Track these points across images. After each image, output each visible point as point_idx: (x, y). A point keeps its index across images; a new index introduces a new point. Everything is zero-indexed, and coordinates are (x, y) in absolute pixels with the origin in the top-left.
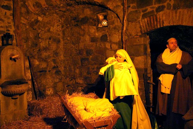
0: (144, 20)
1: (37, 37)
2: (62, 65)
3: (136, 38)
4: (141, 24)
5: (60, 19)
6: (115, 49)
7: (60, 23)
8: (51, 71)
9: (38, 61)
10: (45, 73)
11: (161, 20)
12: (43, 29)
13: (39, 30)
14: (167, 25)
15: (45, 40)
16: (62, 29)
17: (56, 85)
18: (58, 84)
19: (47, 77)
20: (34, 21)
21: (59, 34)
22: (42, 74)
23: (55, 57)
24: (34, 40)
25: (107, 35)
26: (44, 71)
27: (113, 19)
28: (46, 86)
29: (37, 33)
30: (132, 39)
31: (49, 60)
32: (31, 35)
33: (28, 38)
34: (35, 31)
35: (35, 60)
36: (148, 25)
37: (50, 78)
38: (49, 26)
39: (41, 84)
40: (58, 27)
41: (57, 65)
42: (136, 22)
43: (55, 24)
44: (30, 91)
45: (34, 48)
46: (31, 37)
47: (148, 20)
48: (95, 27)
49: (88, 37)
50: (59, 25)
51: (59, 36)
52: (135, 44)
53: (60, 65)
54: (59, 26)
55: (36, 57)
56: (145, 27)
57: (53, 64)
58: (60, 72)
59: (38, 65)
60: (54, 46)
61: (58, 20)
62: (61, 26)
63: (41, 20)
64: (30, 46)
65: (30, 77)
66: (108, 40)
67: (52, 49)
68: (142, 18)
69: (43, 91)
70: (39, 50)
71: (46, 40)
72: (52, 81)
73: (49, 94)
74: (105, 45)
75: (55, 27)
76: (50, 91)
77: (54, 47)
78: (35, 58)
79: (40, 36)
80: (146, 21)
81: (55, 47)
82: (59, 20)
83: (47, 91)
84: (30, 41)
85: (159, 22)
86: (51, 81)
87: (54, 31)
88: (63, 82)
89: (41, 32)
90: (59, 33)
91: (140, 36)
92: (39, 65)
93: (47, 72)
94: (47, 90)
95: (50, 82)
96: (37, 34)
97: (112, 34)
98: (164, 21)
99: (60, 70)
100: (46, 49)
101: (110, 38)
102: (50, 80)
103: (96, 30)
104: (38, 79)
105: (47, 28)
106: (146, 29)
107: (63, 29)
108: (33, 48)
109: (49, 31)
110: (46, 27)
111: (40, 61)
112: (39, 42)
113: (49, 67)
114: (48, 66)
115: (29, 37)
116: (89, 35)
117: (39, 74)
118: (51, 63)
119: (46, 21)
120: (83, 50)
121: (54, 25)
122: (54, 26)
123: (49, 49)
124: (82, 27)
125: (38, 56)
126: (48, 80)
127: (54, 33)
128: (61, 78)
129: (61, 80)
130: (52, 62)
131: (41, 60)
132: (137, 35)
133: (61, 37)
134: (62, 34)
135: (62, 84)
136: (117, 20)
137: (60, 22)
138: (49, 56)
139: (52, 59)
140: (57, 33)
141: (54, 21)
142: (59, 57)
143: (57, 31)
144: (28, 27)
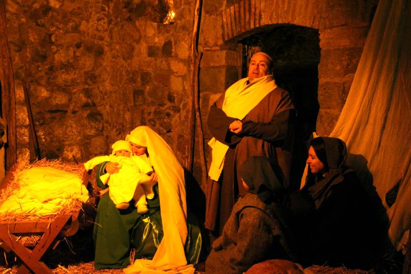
0: (228, 10)
1: (47, 41)
2: (105, 102)
3: (215, 51)
4: (225, 20)
5: (104, 6)
6: (182, 73)
7: (103, 14)
8: (77, 111)
9: (47, 90)
10: (64, 115)
11: (257, 11)
12: (61, 26)
13: (52, 28)
14: (267, 23)
15: (64, 48)
16: (108, 27)
17: (89, 141)
18: (92, 139)
19: (69, 124)
20: (40, 7)
21: (101, 36)
22: (57, 117)
23: (89, 85)
24: (39, 48)
25: (172, 42)
26: (61, 111)
27: (183, 7)
28: (63, 141)
29: (46, 34)
30: (209, 53)
31: (74, 89)
32: (32, 37)
33: (23, 43)
34: (42, 28)
35: (39, 88)
36: (235, 22)
37: (74, 125)
38: (75, 19)
39: (52, 136)
40: (101, 23)
41: (92, 102)
42: (217, 15)
43: (92, 16)
44: (24, 148)
45: (39, 63)
46: (33, 40)
47: (236, 10)
48: (155, 24)
49: (145, 45)
50: (103, 19)
51: (102, 42)
52: (212, 64)
53: (100, 102)
54: (103, 21)
55: (43, 82)
56: (229, 26)
57: (83, 99)
58: (101, 115)
59: (47, 99)
60: (87, 62)
61: (100, 7)
62: (106, 20)
63: (57, 6)
64: (28, 60)
65: (25, 120)
66: (173, 54)
67: (83, 68)
68: (226, 6)
69: (58, 150)
70: (51, 69)
71: (68, 48)
72: (80, 133)
73: (70, 158)
74: (169, 65)
75: (93, 23)
76: (74, 152)
77: (88, 64)
78: (39, 84)
79: (53, 40)
80: (233, 13)
81: (91, 64)
82: (102, 7)
83: (66, 152)
84: (28, 50)
85: (253, 15)
86: (77, 132)
87: (89, 31)
88: (107, 137)
89: (56, 32)
90: (101, 34)
91: (222, 48)
92: (50, 97)
93: (69, 113)
94: (67, 150)
95: (73, 134)
96: (47, 37)
97: (180, 41)
98: (262, 14)
99: (99, 111)
100: (67, 67)
101: (175, 49)
102: (74, 130)
103: (157, 31)
104: (47, 126)
105: (71, 24)
106: (232, 30)
107: (110, 27)
108: (37, 64)
109: (76, 29)
110: (70, 22)
111: (52, 91)
112: (51, 51)
113: (73, 104)
114: (72, 101)
115: (26, 42)
116: (146, 42)
117: (48, 116)
118: (79, 97)
119: (70, 9)
120: (137, 72)
121: (90, 17)
122: (90, 20)
123: (75, 67)
124: (137, 23)
125: (48, 79)
126: (69, 129)
127: (88, 34)
128: (100, 128)
129: (101, 131)
130: (81, 95)
131: (55, 88)
132: (217, 46)
133: (106, 43)
134: (108, 37)
135: (104, 140)
136: (189, 9)
137: (104, 12)
138: (73, 81)
139: (81, 87)
140: (95, 35)
141: (90, 10)
142: (100, 85)
143: (97, 29)
144: (23, 20)
